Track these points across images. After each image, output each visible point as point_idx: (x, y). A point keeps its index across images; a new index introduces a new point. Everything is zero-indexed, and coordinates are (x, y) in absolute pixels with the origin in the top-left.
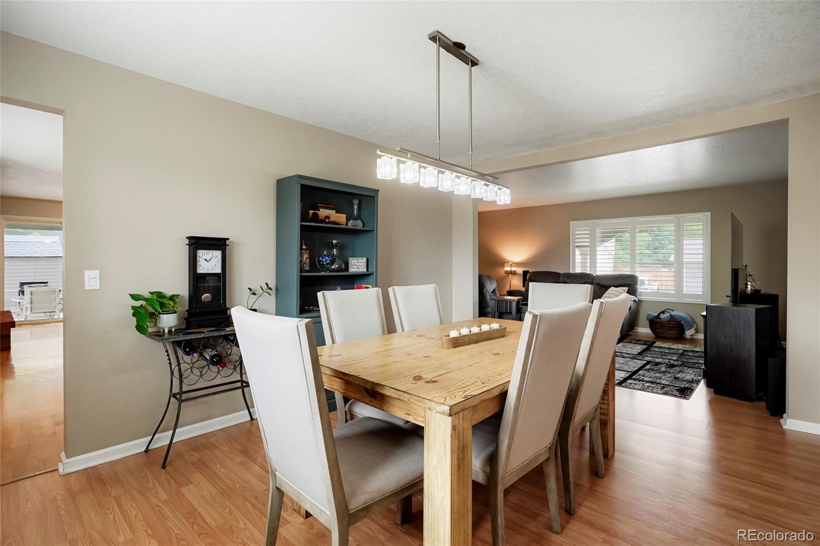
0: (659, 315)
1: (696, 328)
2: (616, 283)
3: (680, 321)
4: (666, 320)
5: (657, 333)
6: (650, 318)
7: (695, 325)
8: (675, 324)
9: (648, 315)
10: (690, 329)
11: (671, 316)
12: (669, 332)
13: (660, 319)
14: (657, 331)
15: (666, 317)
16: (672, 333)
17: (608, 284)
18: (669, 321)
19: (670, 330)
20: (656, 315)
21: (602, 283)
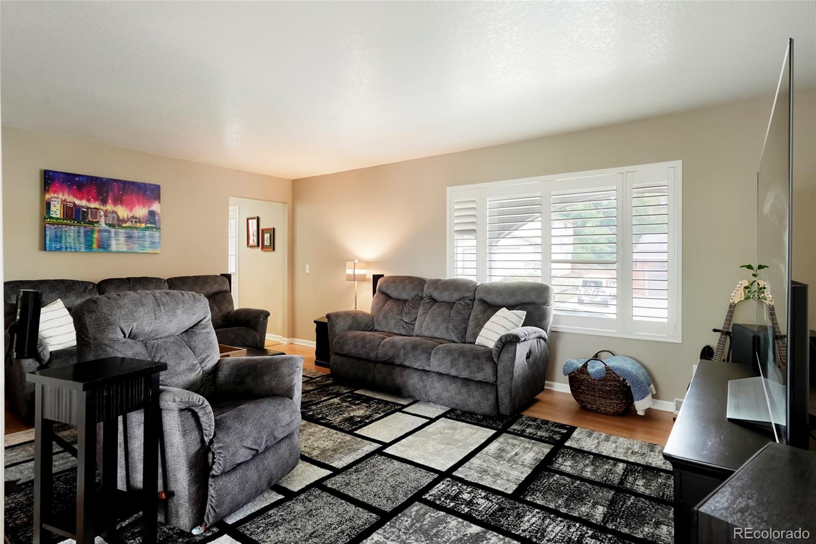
0: (585, 366)
1: (654, 392)
2: (511, 301)
3: (624, 380)
4: (598, 376)
5: (583, 402)
6: (570, 370)
7: (652, 386)
8: (615, 386)
9: (566, 365)
10: (643, 398)
11: (608, 369)
12: (603, 401)
13: (588, 374)
14: (582, 397)
15: (598, 372)
16: (611, 405)
17: (498, 300)
18: (603, 379)
19: (606, 398)
20: (580, 365)
21: (488, 299)
